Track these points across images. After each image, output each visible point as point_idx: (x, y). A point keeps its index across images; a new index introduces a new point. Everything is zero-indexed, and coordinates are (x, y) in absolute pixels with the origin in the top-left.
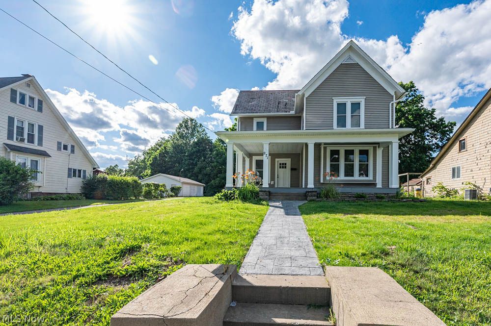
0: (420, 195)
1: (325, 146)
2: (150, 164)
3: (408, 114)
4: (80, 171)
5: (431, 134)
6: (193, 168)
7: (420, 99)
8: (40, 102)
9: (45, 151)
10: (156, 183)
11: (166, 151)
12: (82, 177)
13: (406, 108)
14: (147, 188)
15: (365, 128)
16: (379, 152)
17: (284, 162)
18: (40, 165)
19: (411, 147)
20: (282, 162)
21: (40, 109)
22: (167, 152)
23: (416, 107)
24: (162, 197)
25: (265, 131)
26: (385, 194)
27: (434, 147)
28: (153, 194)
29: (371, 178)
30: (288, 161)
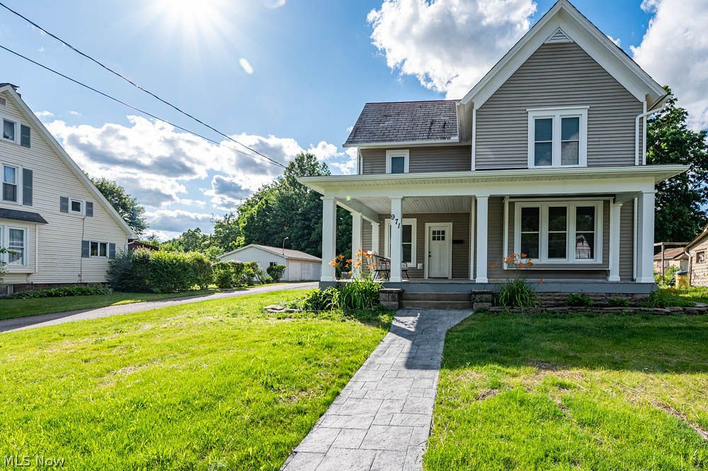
0: (685, 282)
1: (512, 200)
2: (244, 228)
3: (660, 141)
4: (104, 245)
5: (697, 173)
6: (310, 234)
7: (680, 115)
8: (26, 131)
9: (38, 214)
10: (238, 262)
11: (267, 207)
12: (108, 254)
13: (656, 131)
14: (222, 271)
15: (589, 166)
16: (616, 211)
17: (441, 229)
18: (28, 238)
19: (663, 195)
20: (437, 229)
21: (26, 142)
22: (269, 209)
23: (673, 128)
24: (251, 284)
25: (407, 175)
26: (627, 295)
27: (702, 194)
28: (233, 280)
29: (598, 259)
30: (448, 227)
